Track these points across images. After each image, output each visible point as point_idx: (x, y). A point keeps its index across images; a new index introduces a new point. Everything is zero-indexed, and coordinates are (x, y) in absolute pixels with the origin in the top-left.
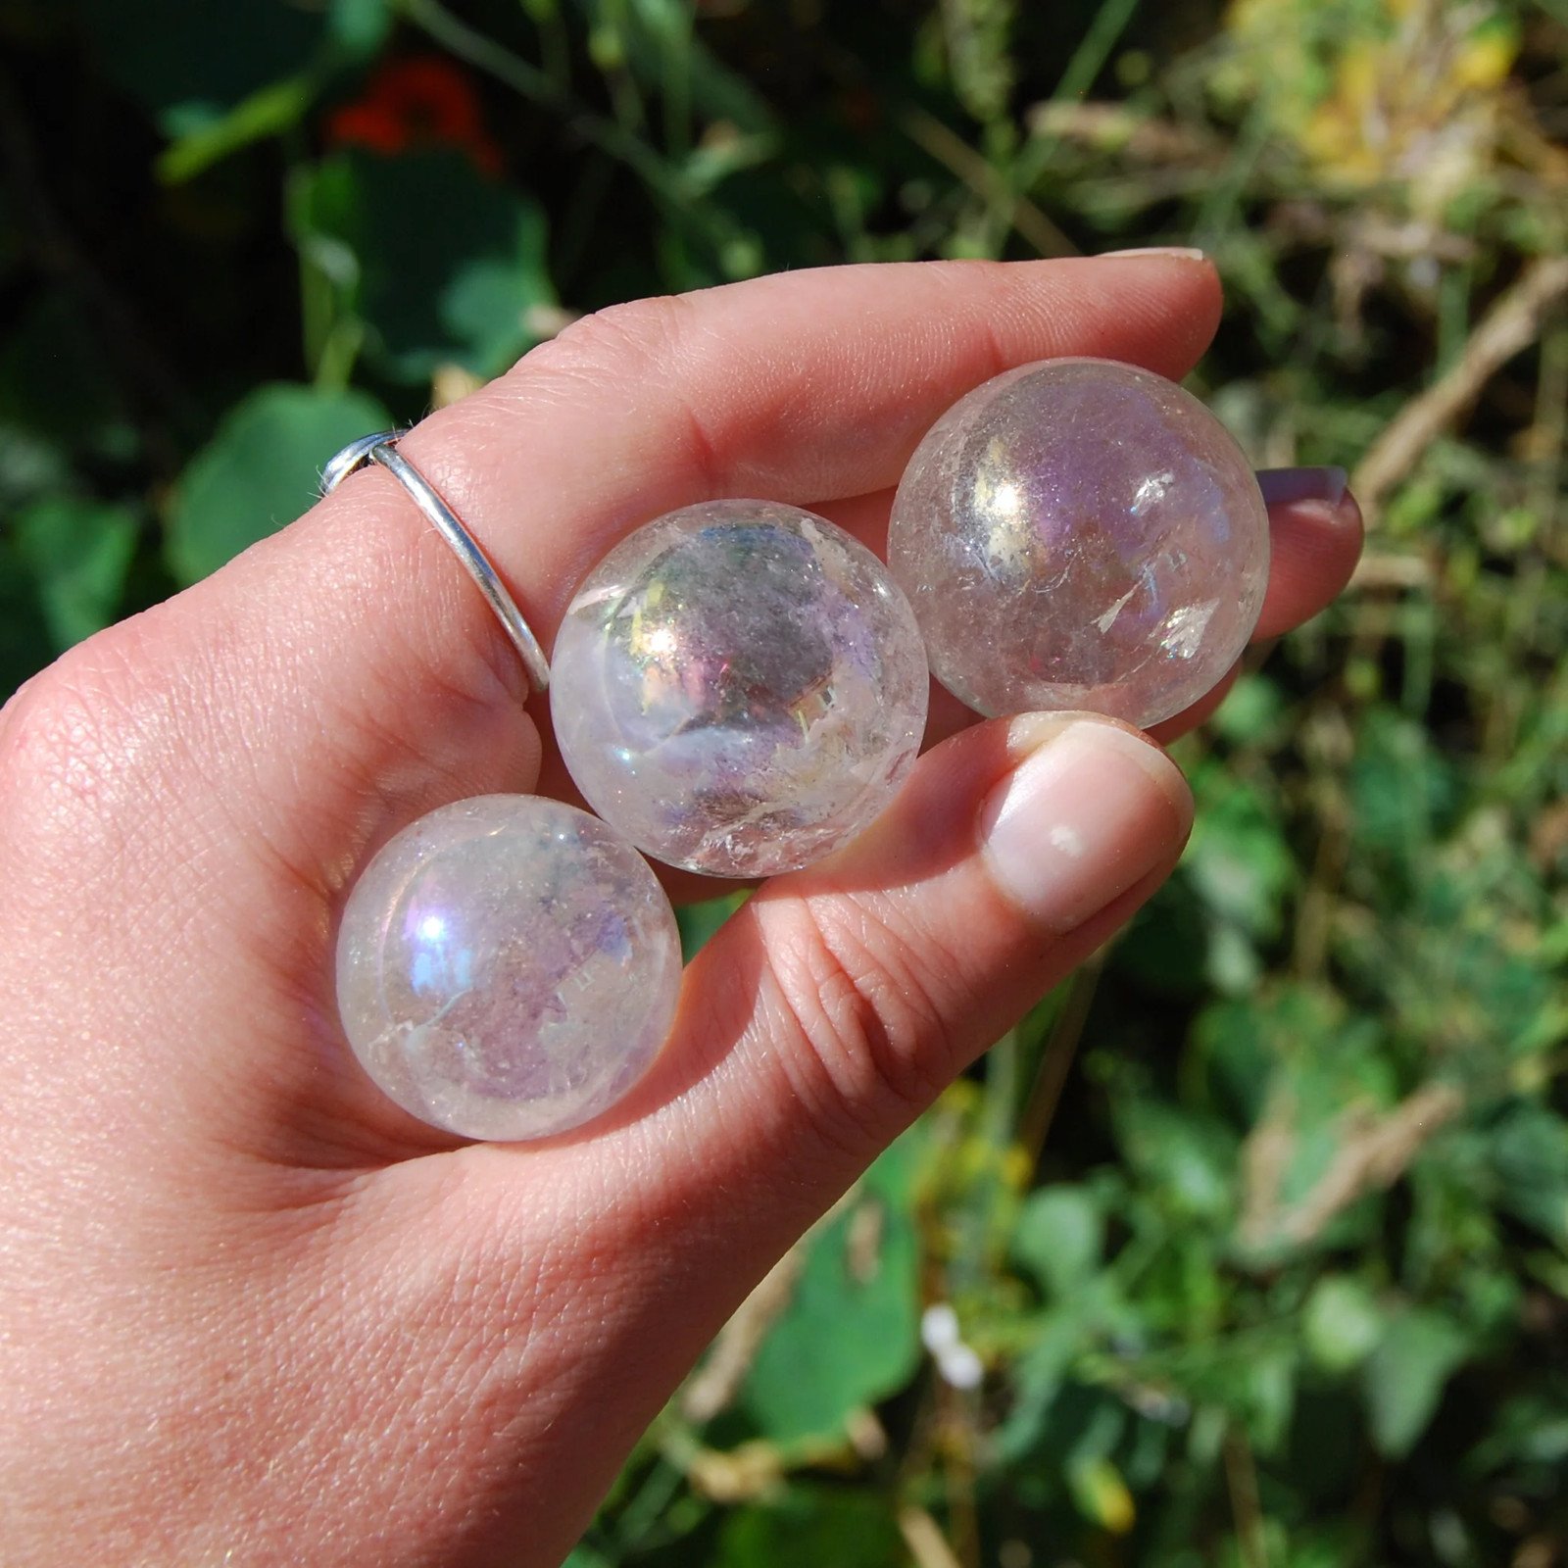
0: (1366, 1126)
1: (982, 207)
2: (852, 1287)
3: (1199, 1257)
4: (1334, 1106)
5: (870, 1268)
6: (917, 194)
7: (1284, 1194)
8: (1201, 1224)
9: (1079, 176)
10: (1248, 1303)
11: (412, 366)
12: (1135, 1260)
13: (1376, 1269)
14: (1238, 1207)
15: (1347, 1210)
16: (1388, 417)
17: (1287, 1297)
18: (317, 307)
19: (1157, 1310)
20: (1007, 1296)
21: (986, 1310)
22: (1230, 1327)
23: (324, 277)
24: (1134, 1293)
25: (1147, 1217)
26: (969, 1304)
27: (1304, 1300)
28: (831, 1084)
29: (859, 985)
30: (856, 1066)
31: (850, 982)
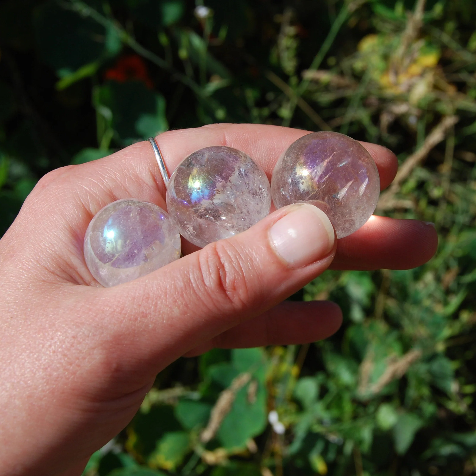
0: (394, 361)
1: (289, 100)
2: (249, 404)
3: (347, 397)
4: (385, 356)
5: (254, 400)
6: (270, 96)
7: (370, 380)
8: (347, 388)
9: (316, 91)
10: (361, 410)
12: (328, 398)
13: (397, 402)
14: (357, 383)
15: (388, 384)
16: (402, 161)
17: (371, 409)
19: (335, 412)
20: (292, 408)
21: (286, 412)
22: (355, 417)
23: (103, 117)
24: (328, 408)
25: (332, 386)
26: (281, 410)
27: (376, 410)
28: (203, 281)
29: (222, 259)
30: (212, 278)
31: (219, 258)
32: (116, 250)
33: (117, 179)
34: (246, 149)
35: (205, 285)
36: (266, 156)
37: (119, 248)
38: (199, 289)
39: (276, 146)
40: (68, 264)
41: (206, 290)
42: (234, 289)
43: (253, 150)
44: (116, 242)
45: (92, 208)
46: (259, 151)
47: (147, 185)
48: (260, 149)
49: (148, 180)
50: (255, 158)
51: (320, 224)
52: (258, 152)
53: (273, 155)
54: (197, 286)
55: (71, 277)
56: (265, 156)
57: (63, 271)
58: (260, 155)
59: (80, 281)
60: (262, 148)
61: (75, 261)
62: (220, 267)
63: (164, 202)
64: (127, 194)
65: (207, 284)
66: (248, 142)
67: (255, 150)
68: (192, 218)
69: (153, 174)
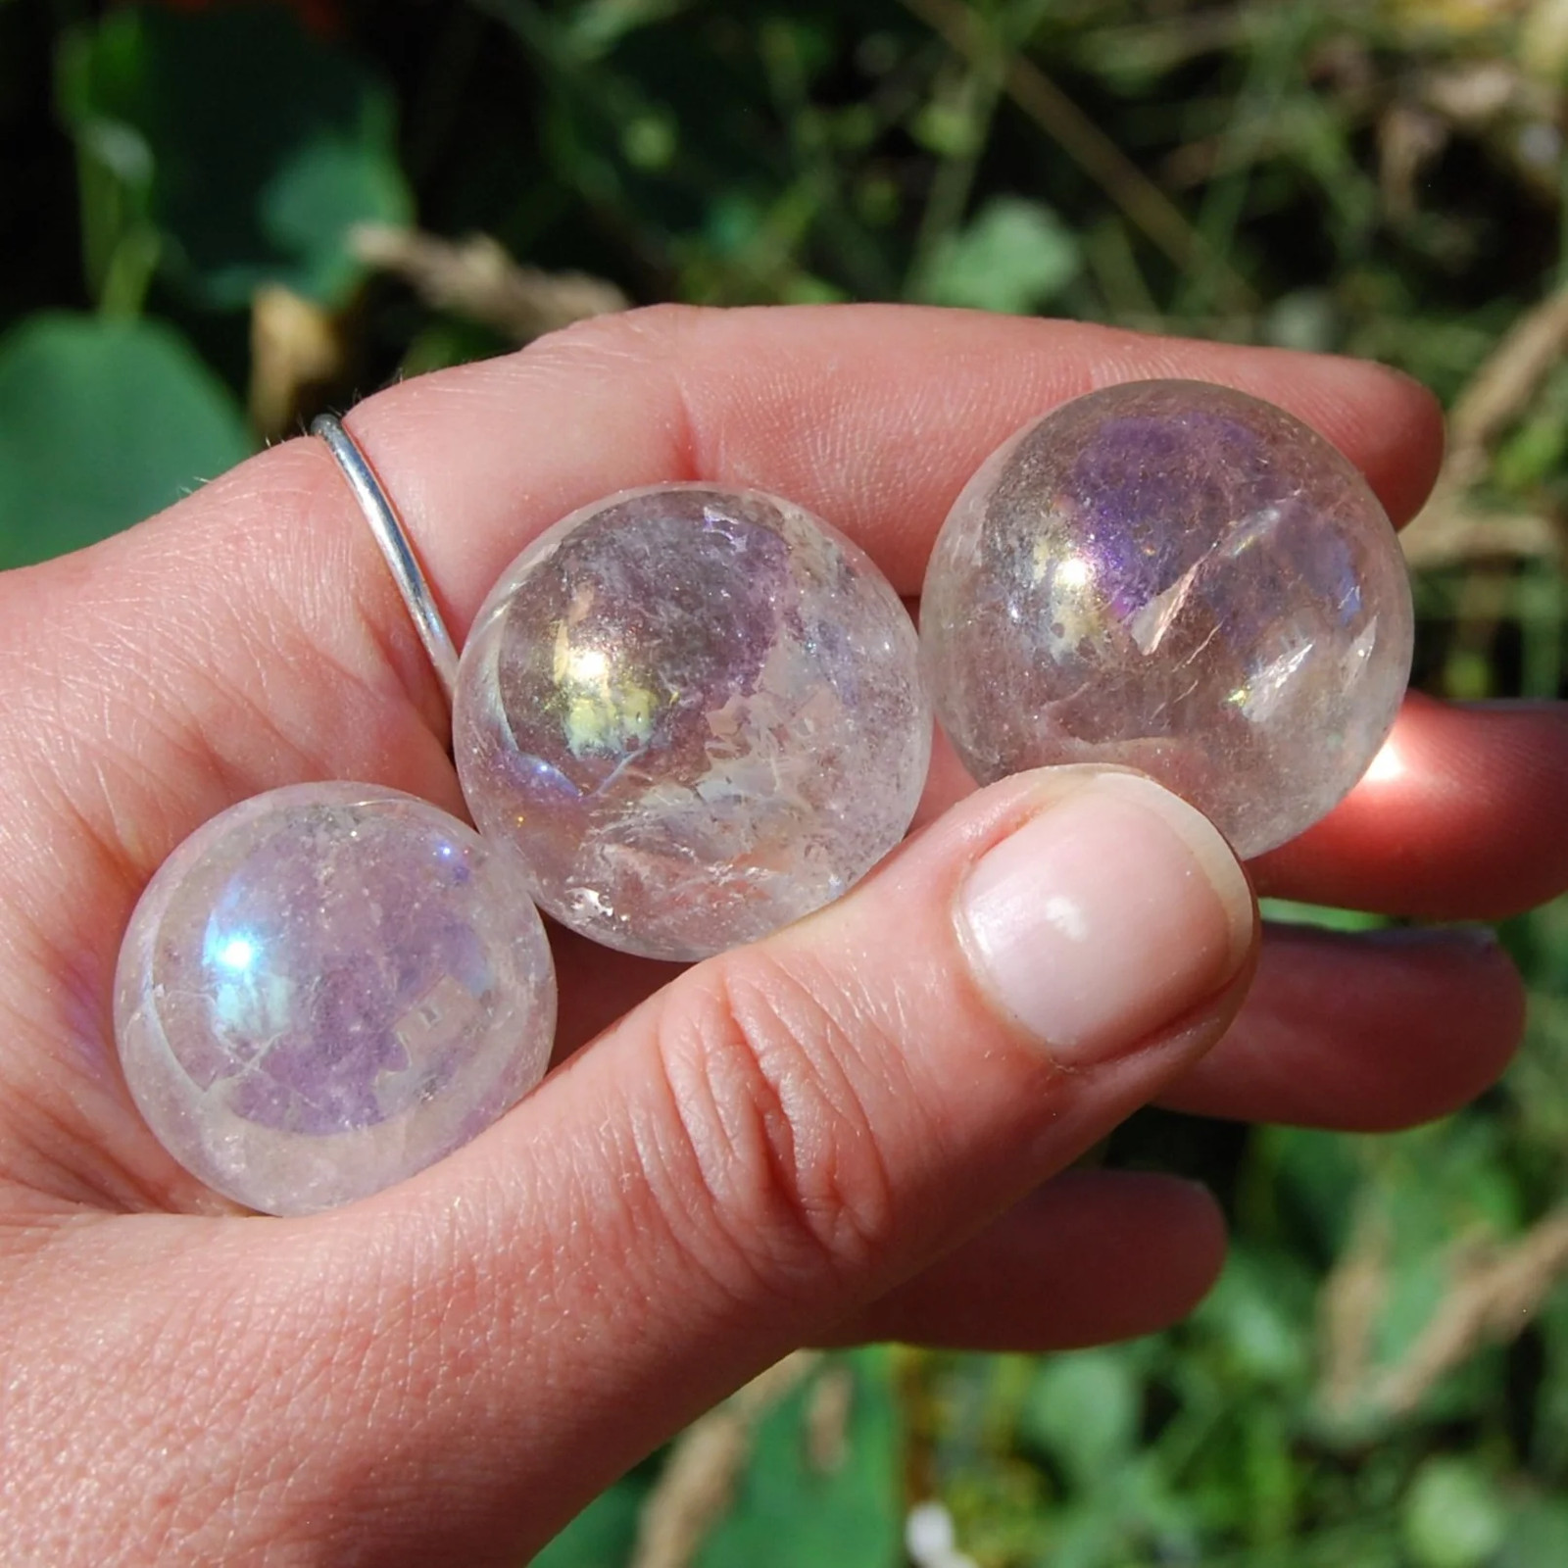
0: (1482, 1261)
1: (962, 67)
2: (813, 1480)
3: (1266, 1433)
4: (1439, 1235)
5: (836, 1454)
6: (879, 52)
7: (1375, 1351)
8: (1268, 1391)
9: (1091, 25)
10: (1332, 1489)
11: (224, 287)
12: (1184, 1440)
13: (1497, 1448)
14: (1316, 1368)
15: (1458, 1370)
16: (1499, 333)
17: (1381, 1483)
18: (100, 213)
19: (1213, 1504)
20: (1018, 1486)
21: (990, 1505)
22: (1309, 1522)
23: (107, 174)
24: (1182, 1483)
25: (1198, 1382)
26: (969, 1497)
27: (1403, 1491)
28: (700, 1179)
29: (764, 1064)
30: (736, 1161)
31: (753, 1059)
32: (265, 1021)
33: (216, 670)
34: (785, 456)
35: (710, 1196)
36: (877, 481)
37: (279, 1018)
38: (688, 1220)
39: (917, 432)
40: (61, 1125)
41: (716, 1223)
42: (836, 1196)
43: (818, 458)
44: (259, 983)
45: (127, 832)
46: (842, 460)
47: (358, 682)
48: (848, 451)
49: (359, 657)
50: (828, 492)
51: (1188, 873)
52: (838, 466)
53: (908, 474)
54: (681, 1205)
55: (83, 1179)
56: (872, 480)
57: (46, 1157)
58: (848, 479)
59: (121, 1189)
60: (857, 447)
61: (92, 1107)
62: (764, 1103)
63: (451, 767)
64: (274, 739)
65: (719, 1190)
66: (791, 419)
67: (827, 459)
68: (599, 859)
69: (382, 626)
